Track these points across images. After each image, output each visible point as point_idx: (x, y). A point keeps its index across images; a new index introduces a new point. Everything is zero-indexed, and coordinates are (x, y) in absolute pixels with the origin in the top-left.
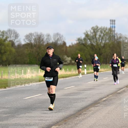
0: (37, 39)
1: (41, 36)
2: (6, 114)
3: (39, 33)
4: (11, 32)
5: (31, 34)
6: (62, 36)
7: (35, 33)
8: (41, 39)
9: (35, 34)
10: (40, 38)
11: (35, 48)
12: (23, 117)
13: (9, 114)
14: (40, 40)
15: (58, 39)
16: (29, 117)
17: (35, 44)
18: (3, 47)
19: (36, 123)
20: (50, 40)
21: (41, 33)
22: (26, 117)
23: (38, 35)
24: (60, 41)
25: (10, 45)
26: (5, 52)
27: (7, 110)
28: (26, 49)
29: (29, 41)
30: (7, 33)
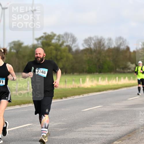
0: (97, 43)
1: (101, 40)
2: (62, 128)
3: (99, 37)
4: (67, 36)
5: (90, 38)
6: (126, 40)
7: (95, 36)
8: (102, 44)
9: (94, 39)
10: (100, 42)
11: (95, 54)
12: (81, 131)
13: (66, 127)
14: (100, 45)
15: (121, 44)
16: (88, 131)
17: (95, 49)
18: (59, 53)
19: (95, 138)
20: (111, 45)
21: (101, 37)
22: (85, 131)
23: (98, 39)
24: (123, 46)
25: (67, 51)
26: (61, 58)
27: (64, 123)
28: (85, 55)
29: (88, 46)
30: (63, 37)
